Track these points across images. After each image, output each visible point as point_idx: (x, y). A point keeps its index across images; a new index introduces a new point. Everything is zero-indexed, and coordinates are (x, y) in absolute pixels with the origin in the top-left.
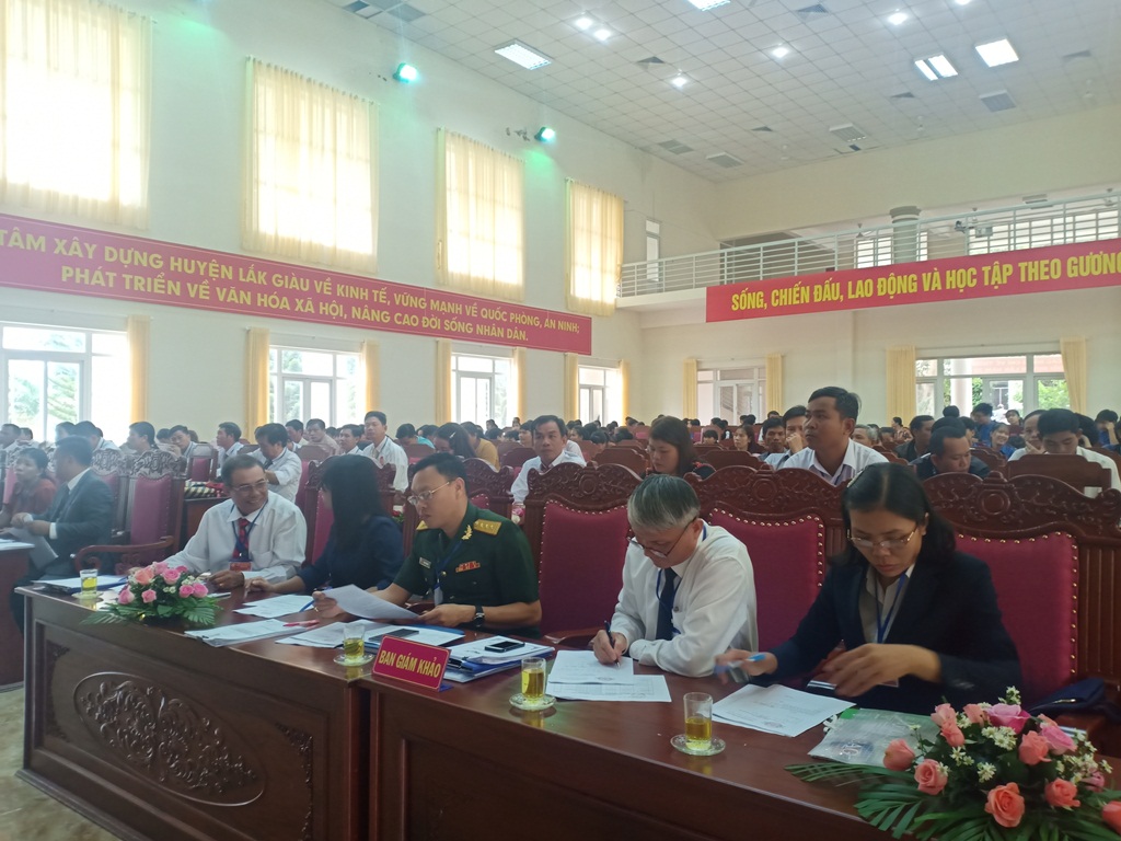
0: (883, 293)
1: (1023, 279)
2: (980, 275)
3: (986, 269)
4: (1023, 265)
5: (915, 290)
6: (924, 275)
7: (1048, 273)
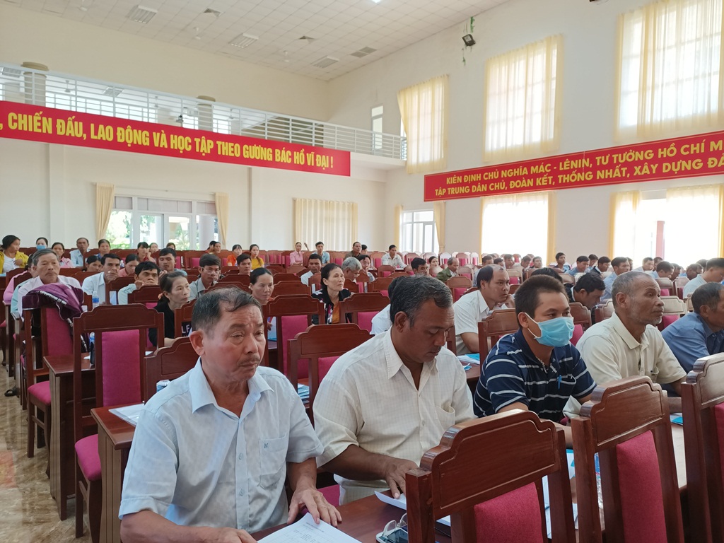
0: (122, 141)
1: (219, 153)
2: (193, 144)
3: (197, 140)
4: (219, 143)
5: (148, 144)
6: (154, 134)
7: (233, 152)
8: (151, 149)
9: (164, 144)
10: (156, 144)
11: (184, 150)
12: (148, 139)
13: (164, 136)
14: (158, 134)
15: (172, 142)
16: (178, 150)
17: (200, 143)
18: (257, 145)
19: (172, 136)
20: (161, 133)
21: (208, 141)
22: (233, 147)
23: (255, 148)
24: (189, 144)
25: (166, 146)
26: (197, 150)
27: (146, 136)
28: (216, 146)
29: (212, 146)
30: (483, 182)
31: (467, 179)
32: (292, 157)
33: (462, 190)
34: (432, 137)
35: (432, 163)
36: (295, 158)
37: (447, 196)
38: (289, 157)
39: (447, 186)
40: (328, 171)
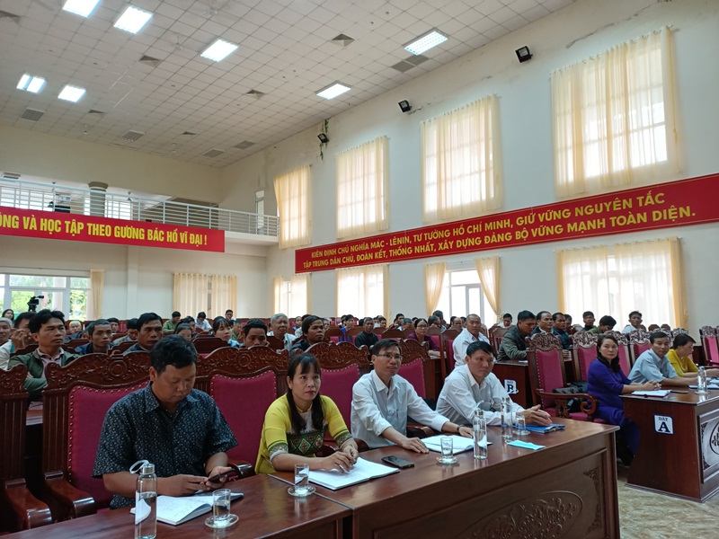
1: (90, 233)
2: (63, 226)
3: (67, 223)
4: (90, 225)
5: (17, 227)
6: (24, 218)
7: (104, 232)
8: (21, 232)
9: (34, 226)
10: (26, 227)
11: (54, 232)
12: (17, 223)
13: (34, 220)
14: (28, 218)
15: (42, 224)
16: (48, 231)
17: (70, 225)
18: (129, 226)
19: (42, 220)
20: (31, 217)
21: (79, 223)
22: (104, 228)
23: (127, 228)
24: (59, 226)
25: (35, 229)
26: (67, 231)
27: (16, 220)
28: (86, 228)
29: (82, 228)
30: (338, 256)
31: (327, 253)
32: (165, 236)
33: (323, 263)
34: (300, 217)
35: (300, 240)
36: (168, 236)
37: (313, 269)
38: (162, 236)
39: (312, 260)
40: (202, 248)
